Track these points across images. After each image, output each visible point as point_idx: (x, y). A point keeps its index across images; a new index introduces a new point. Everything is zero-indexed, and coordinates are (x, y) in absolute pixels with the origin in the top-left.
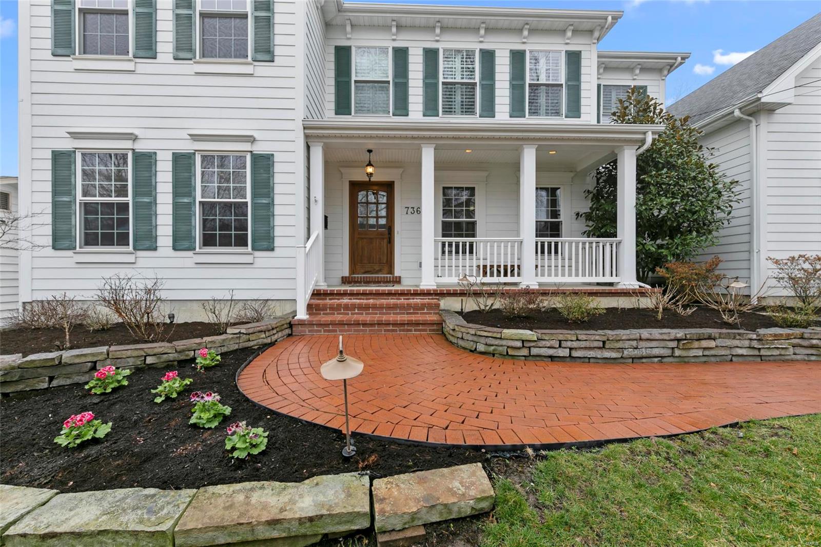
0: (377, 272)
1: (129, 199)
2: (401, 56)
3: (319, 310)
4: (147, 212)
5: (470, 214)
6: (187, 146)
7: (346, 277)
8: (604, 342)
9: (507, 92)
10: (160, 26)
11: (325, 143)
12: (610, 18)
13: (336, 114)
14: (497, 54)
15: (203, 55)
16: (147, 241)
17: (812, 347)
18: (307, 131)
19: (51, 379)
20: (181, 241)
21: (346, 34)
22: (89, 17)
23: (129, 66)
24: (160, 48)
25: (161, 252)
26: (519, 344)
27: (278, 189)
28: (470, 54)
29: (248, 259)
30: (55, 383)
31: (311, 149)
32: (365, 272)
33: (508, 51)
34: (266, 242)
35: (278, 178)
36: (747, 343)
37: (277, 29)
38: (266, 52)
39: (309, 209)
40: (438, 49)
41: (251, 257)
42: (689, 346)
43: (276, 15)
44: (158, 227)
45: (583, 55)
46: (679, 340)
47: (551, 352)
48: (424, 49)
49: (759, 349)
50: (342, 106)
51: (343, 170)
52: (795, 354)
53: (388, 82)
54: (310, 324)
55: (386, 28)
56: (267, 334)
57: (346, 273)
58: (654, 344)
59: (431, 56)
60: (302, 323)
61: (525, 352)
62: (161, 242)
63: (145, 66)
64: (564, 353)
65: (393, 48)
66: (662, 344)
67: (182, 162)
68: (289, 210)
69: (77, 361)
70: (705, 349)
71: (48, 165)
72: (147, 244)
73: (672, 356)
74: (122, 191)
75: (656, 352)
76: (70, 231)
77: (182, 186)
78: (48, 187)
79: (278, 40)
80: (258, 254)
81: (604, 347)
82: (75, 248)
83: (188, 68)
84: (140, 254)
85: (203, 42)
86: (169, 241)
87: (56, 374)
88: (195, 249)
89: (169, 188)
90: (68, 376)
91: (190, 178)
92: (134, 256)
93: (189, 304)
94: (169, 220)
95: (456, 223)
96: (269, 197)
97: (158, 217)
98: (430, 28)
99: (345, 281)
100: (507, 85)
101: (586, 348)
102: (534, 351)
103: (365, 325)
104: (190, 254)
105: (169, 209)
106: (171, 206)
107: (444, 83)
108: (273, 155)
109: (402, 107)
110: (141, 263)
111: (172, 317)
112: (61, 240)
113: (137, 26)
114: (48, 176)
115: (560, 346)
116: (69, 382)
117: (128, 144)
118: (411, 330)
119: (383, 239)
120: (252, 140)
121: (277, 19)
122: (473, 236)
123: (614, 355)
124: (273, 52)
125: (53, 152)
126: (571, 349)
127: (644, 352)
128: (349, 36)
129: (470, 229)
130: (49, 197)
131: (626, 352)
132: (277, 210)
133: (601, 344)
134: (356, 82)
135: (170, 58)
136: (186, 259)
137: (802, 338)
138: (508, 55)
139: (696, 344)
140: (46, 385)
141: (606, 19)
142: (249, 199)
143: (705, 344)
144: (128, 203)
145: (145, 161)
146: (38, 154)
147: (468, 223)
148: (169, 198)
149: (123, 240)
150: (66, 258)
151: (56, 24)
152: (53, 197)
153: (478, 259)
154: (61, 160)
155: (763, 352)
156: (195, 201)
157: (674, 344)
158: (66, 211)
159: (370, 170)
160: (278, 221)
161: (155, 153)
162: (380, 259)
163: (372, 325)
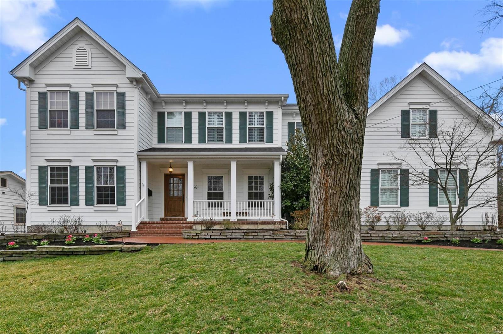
0: (178, 216)
1: (68, 185)
2: (188, 116)
3: (143, 229)
4: (75, 190)
5: (221, 189)
6: (91, 164)
7: (162, 218)
8: (221, 233)
9: (238, 131)
10: (80, 116)
11: (147, 161)
12: (283, 98)
13: (158, 143)
14: (233, 114)
15: (98, 127)
16: (75, 202)
17: (292, 236)
18: (139, 157)
19: (55, 239)
20: (89, 202)
21: (162, 106)
22: (52, 113)
23: (68, 132)
24: (80, 124)
25: (80, 206)
26: (195, 234)
27: (127, 181)
28: (221, 114)
29: (115, 209)
30: (56, 241)
31: (141, 163)
32: (172, 216)
33: (239, 112)
34: (122, 202)
35: (127, 176)
36: (269, 234)
37: (127, 116)
38: (123, 126)
39: (140, 188)
40: (205, 112)
41: (117, 208)
42: (248, 235)
43: (126, 110)
44: (80, 196)
45: (274, 113)
46: (245, 233)
47: (204, 237)
48: (199, 112)
49: (274, 236)
50: (161, 139)
51: (161, 169)
52: (286, 238)
53: (182, 128)
54: (137, 233)
55: (180, 103)
56: (118, 234)
57: (163, 216)
58: (237, 234)
59: (202, 115)
60: (134, 233)
61: (197, 237)
62: (81, 202)
63: (74, 132)
64: (208, 237)
65: (185, 112)
66: (240, 234)
67: (89, 170)
68: (132, 189)
69: (61, 235)
70: (254, 236)
71: (37, 172)
72: (75, 203)
73: (243, 238)
74: (66, 182)
75: (238, 237)
76: (45, 198)
77: (89, 180)
78: (37, 180)
79: (127, 120)
80: (119, 207)
81: (221, 235)
82: (47, 205)
83: (91, 132)
84: (73, 207)
85: (97, 121)
86: (84, 202)
87: (56, 238)
88: (94, 205)
89: (84, 180)
90: (59, 239)
91: (92, 176)
92: (70, 208)
93: (92, 227)
94: (84, 193)
95: (214, 193)
96: (123, 184)
97: (80, 192)
98: (200, 103)
99: (162, 219)
100: (238, 128)
101: (215, 235)
102: (200, 237)
103: (157, 233)
104: (92, 207)
105: (84, 189)
106: (85, 188)
107: (208, 128)
108: (125, 167)
109: (189, 139)
110: (73, 210)
111: (85, 232)
112: (42, 202)
113: (71, 116)
114: (37, 176)
115: (207, 235)
116: (59, 241)
117: (68, 163)
118: (175, 236)
119: (181, 200)
120: (117, 161)
121: (127, 112)
122: (222, 199)
123: (224, 237)
124: (125, 125)
125: (39, 167)
126: (211, 236)
127: (233, 237)
128: (164, 107)
129: (220, 196)
130: (37, 185)
131: (227, 237)
132: (127, 189)
133: (220, 234)
134: (167, 128)
135: (84, 128)
136: (91, 209)
137: (288, 233)
138: (239, 114)
139: (250, 234)
140: (54, 241)
141: (282, 98)
142: (115, 185)
143: (253, 234)
144: (68, 187)
145: (75, 170)
146: (33, 168)
147: (219, 193)
148: (84, 185)
149: (66, 202)
150: (44, 208)
151: (40, 116)
152: (39, 185)
153: (224, 210)
154: (42, 170)
155: (275, 237)
156: (94, 186)
157: (243, 234)
158: (44, 190)
159: (171, 170)
160: (127, 193)
161: (78, 167)
162: (179, 210)
163: (160, 233)
